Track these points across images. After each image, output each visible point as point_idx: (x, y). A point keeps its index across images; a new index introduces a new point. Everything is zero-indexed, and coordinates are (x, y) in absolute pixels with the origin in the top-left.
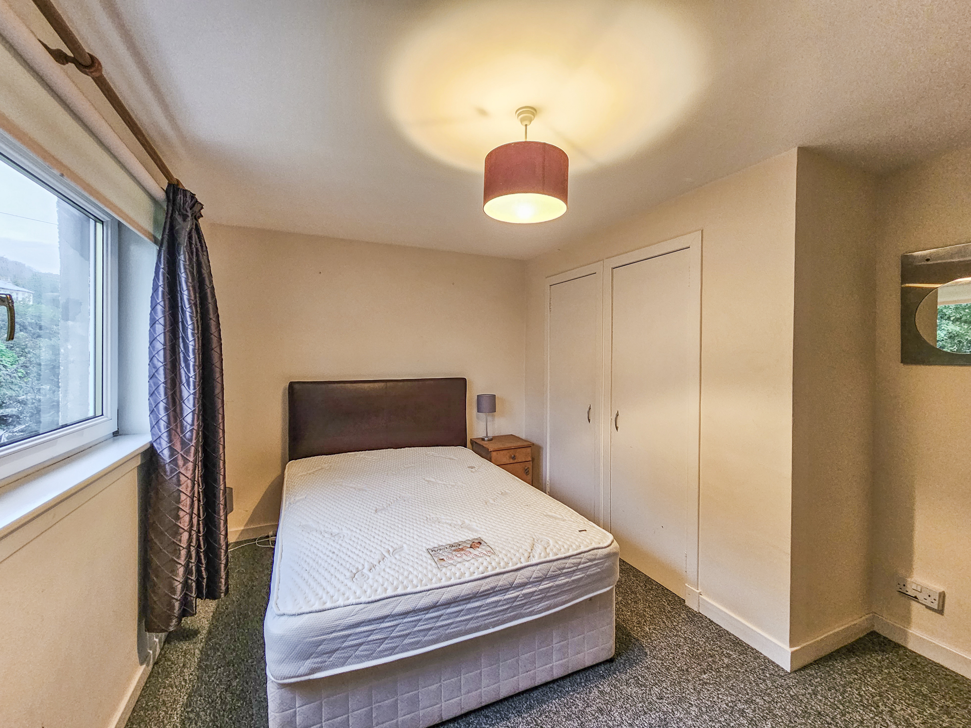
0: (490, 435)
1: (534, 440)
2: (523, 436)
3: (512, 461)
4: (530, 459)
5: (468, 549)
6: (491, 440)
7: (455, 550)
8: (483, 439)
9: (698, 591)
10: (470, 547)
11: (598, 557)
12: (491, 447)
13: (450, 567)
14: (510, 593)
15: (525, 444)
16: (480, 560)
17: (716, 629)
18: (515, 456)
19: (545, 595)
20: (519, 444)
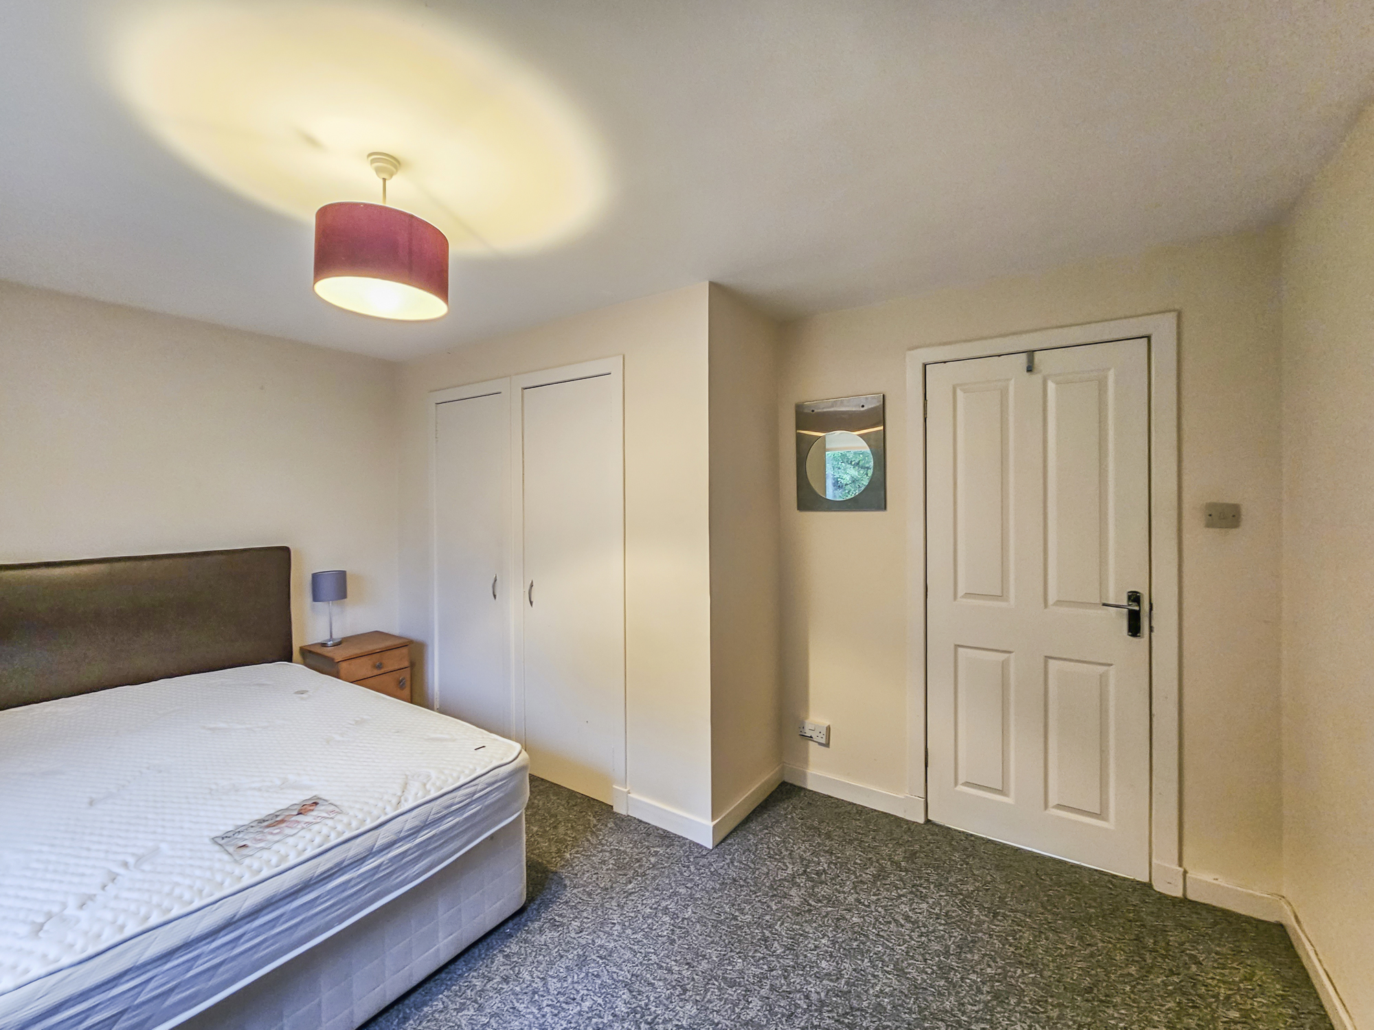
0: (338, 635)
1: (414, 634)
2: (395, 630)
3: (376, 672)
4: (406, 664)
5: (294, 818)
6: (339, 644)
7: (268, 826)
8: (324, 645)
9: (626, 790)
10: (298, 814)
11: (499, 777)
12: (338, 655)
13: (258, 854)
14: (367, 863)
15: (397, 642)
16: (316, 828)
17: (645, 828)
18: (381, 664)
19: (424, 850)
20: (388, 643)
